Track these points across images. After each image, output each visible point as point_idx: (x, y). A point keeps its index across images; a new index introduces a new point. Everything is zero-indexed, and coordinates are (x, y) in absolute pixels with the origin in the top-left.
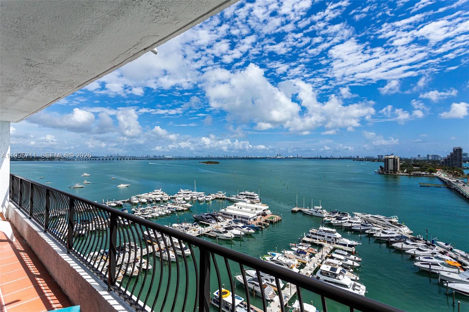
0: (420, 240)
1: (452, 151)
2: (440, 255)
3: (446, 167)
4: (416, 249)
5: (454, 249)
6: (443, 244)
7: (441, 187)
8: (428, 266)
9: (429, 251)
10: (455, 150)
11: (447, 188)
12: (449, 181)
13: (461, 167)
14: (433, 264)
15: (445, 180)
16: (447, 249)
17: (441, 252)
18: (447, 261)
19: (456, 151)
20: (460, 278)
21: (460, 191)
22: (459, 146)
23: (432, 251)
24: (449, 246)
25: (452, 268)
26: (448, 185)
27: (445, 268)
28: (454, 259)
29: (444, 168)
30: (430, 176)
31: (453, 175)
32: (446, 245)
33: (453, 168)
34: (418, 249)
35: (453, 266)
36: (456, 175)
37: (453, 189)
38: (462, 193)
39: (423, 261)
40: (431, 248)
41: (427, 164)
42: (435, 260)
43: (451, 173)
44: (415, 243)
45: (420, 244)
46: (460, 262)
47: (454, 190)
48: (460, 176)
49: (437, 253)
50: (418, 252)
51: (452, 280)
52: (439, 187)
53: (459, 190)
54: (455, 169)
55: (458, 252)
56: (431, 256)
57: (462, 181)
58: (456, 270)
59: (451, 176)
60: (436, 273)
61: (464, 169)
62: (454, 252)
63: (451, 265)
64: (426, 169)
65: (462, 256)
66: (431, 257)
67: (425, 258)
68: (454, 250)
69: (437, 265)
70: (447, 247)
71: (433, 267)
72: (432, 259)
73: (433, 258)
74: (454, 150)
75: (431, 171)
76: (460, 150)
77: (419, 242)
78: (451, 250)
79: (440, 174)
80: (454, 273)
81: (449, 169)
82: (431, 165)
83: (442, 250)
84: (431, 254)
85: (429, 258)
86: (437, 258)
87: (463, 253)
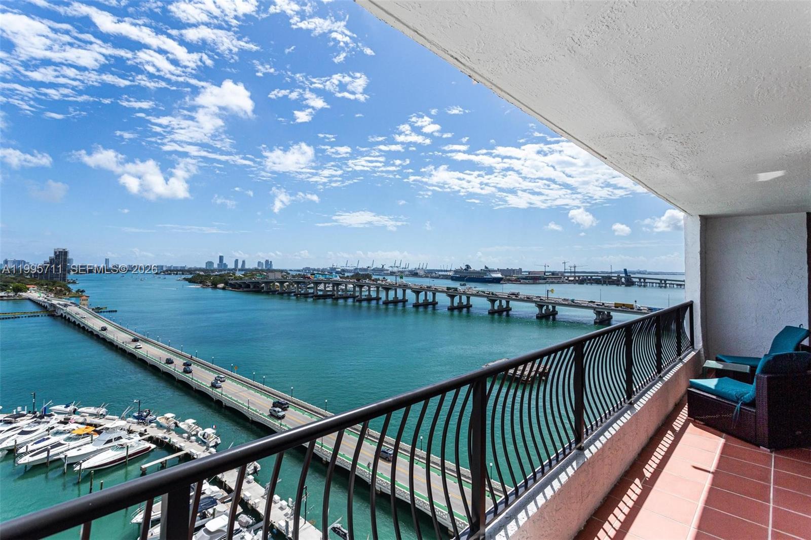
0: (24, 415)
1: (53, 255)
2: (61, 427)
3: (43, 282)
4: (19, 434)
5: (79, 408)
6: (61, 408)
7: (38, 316)
8: (45, 455)
9: (42, 428)
10: (58, 253)
11: (48, 315)
12: (52, 305)
13: (64, 279)
14: (53, 447)
15: (43, 304)
16: (69, 413)
17: (61, 422)
18: (73, 432)
19: (59, 255)
20: (95, 448)
21: (71, 318)
22: (64, 248)
23: (47, 426)
24: (71, 408)
25: (82, 438)
26: (51, 312)
27: (73, 444)
28: (81, 423)
29: (39, 284)
30: (15, 298)
31: (55, 294)
32: (67, 406)
33: (54, 283)
34: (23, 433)
35: (84, 435)
36: (59, 294)
37: (59, 316)
38: (73, 321)
39: (34, 450)
40: (46, 422)
41: (6, 278)
42: (54, 439)
43: (51, 291)
44: (14, 425)
45: (24, 423)
46: (90, 425)
47: (59, 318)
48: (65, 294)
49: (55, 426)
50: (22, 439)
51: (87, 456)
52: (35, 316)
53: (68, 316)
54: (56, 285)
55: (85, 411)
56: (45, 435)
57: (71, 303)
58: (88, 439)
59: (53, 295)
60: (60, 459)
61: (69, 283)
62: (79, 414)
63: (80, 435)
64: (6, 286)
65: (91, 415)
66: (46, 437)
67: (36, 443)
68: (79, 410)
69: (60, 444)
70: (68, 409)
71: (52, 452)
72: (49, 438)
73: (49, 436)
74: (55, 253)
75: (17, 290)
76: (65, 253)
77: (22, 420)
78: (75, 412)
79: (34, 294)
80: (85, 444)
81: (46, 285)
82: (14, 279)
83: (62, 418)
84: (47, 430)
85: (44, 440)
86: (58, 433)
87: (92, 410)
